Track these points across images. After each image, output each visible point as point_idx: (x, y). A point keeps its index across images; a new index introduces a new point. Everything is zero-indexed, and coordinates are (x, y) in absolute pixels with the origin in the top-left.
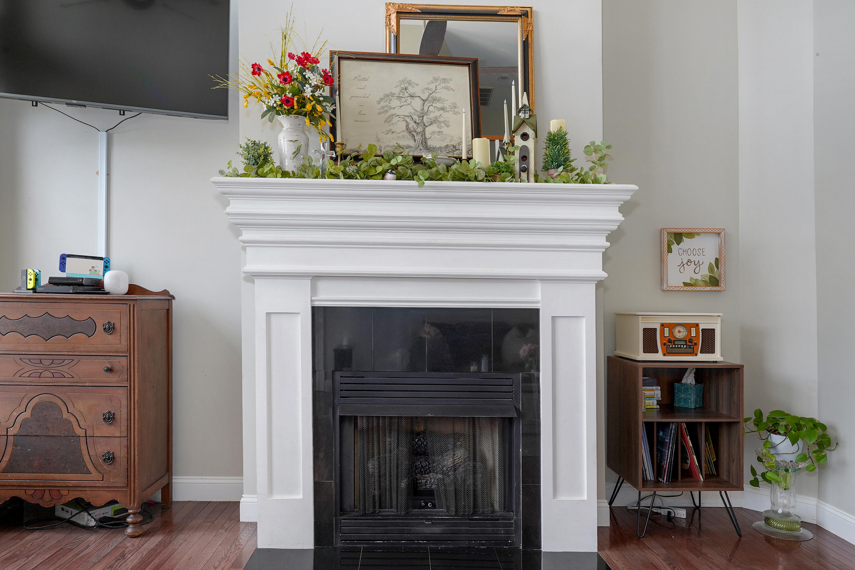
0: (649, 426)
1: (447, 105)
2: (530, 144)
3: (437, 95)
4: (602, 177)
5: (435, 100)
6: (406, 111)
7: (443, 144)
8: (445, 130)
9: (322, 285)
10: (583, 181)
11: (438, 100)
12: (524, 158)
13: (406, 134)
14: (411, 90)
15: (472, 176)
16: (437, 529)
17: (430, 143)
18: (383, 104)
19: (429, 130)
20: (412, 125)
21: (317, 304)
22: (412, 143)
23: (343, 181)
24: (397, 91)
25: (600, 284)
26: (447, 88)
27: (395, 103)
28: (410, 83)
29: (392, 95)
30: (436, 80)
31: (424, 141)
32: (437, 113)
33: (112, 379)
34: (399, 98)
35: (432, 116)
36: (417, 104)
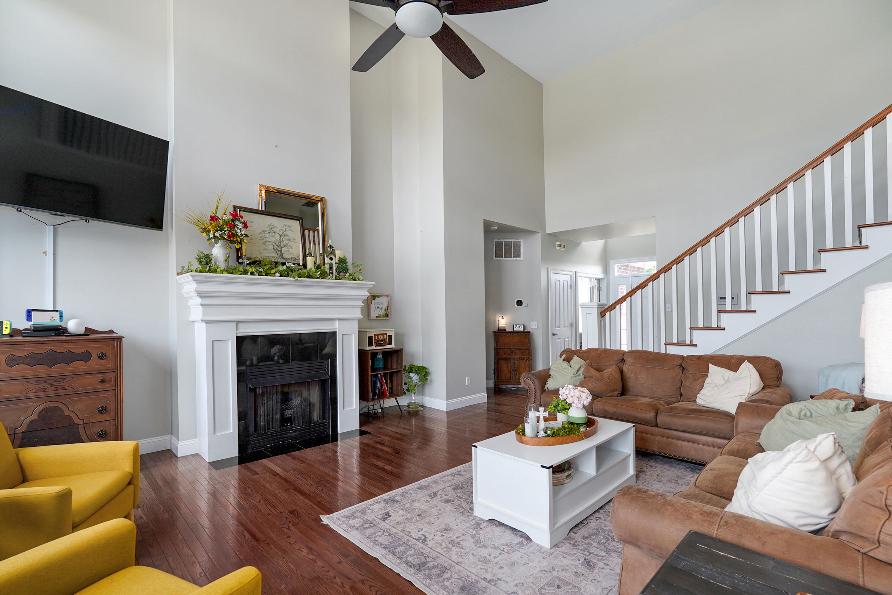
1: (291, 238)
2: (333, 262)
3: (286, 233)
4: (361, 278)
5: (285, 235)
6: (272, 239)
7: (290, 257)
8: (290, 250)
9: (240, 325)
10: (354, 280)
11: (287, 235)
12: (331, 268)
13: (273, 251)
14: (274, 230)
15: (314, 276)
16: (295, 434)
17: (284, 256)
18: (261, 235)
19: (283, 249)
20: (276, 246)
21: (239, 335)
22: (276, 255)
24: (268, 229)
25: (359, 321)
26: (290, 230)
27: (267, 235)
28: (273, 226)
29: (266, 231)
30: (285, 226)
31: (282, 255)
32: (287, 242)
33: (105, 386)
34: (269, 233)
35: (284, 243)
36: (277, 236)
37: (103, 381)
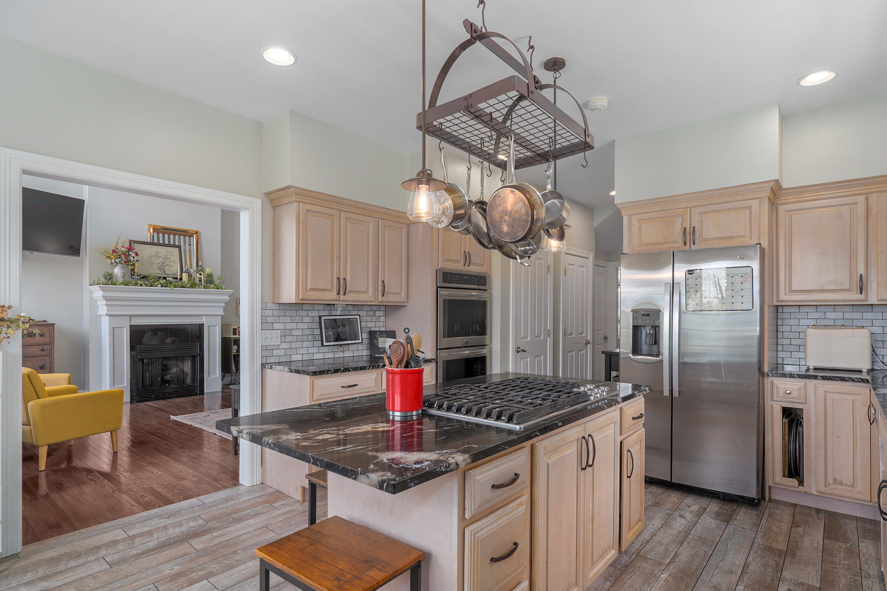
0: (234, 356)
1: (171, 260)
2: (202, 276)
3: (168, 257)
4: (224, 287)
5: (167, 258)
6: (158, 261)
7: (171, 273)
8: (171, 268)
9: (132, 318)
10: (218, 288)
11: (169, 258)
12: (200, 281)
13: (158, 269)
14: (159, 255)
15: (186, 287)
16: (172, 391)
17: (166, 272)
18: (149, 259)
19: (166, 268)
20: (160, 266)
21: (131, 324)
22: (160, 272)
23: (144, 287)
24: (154, 255)
25: (222, 317)
26: (171, 255)
27: (153, 259)
28: (158, 252)
29: (153, 256)
30: (167, 252)
31: (164, 272)
32: (168, 263)
33: (44, 353)
34: (155, 257)
35: (166, 263)
36: (161, 259)
37: (42, 350)
